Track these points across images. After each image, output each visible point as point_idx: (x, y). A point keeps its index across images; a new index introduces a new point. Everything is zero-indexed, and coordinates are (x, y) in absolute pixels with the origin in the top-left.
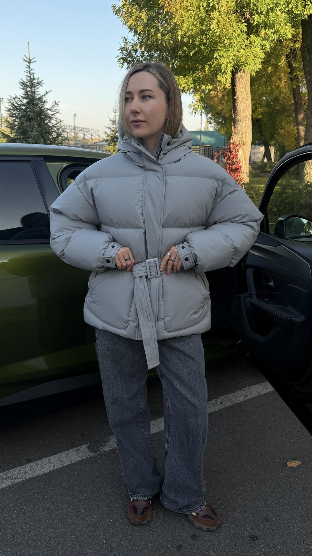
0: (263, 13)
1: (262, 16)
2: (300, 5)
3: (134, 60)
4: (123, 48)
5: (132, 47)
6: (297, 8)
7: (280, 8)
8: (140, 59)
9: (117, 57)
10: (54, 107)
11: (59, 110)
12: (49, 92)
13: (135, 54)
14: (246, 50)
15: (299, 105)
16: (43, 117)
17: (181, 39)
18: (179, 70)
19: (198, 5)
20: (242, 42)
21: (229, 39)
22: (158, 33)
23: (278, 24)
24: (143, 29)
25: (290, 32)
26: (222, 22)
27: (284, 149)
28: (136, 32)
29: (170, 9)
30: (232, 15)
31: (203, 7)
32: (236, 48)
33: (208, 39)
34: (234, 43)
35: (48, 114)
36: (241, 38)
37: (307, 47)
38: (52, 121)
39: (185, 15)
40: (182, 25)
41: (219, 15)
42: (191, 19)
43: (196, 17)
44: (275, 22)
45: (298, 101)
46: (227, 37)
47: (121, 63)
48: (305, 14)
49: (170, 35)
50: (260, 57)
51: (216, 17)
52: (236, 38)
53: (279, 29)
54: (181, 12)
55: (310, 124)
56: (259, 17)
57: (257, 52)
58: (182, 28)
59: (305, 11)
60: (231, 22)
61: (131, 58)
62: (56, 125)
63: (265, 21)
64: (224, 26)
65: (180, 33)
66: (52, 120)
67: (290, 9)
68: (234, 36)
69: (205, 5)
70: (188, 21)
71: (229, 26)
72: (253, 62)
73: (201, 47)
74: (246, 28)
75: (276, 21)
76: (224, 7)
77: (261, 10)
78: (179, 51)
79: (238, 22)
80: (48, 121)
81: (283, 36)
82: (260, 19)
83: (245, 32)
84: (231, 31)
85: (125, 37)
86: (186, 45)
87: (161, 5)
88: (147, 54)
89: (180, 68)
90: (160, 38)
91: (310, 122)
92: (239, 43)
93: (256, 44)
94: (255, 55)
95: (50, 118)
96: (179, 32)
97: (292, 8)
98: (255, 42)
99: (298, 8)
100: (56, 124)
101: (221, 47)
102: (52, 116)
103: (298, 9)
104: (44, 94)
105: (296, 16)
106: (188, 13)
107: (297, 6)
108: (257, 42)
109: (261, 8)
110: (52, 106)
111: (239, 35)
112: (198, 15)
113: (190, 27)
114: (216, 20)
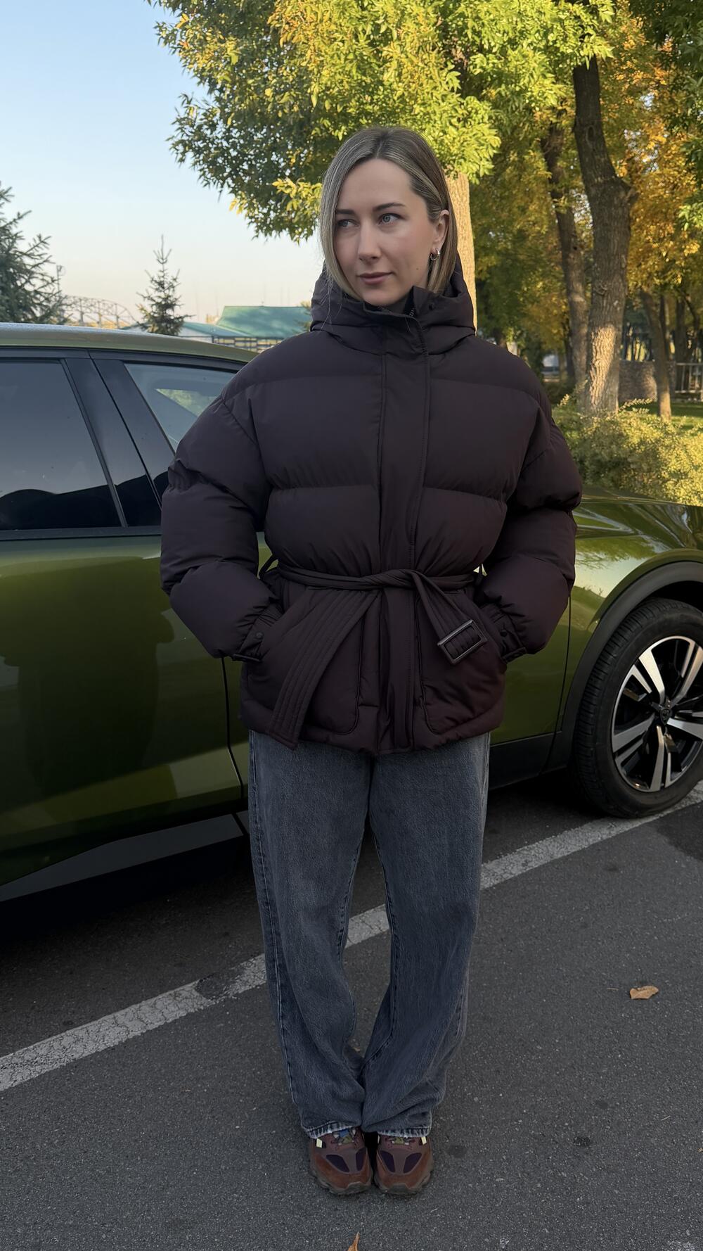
0: (494, 50)
1: (491, 56)
2: (571, 35)
3: (210, 145)
4: (184, 119)
5: (203, 117)
6: (565, 40)
7: (529, 41)
8: (221, 143)
9: (168, 139)
10: (36, 248)
11: (51, 256)
12: (25, 214)
13: (211, 133)
14: (460, 130)
15: (572, 249)
16: (11, 270)
17: (318, 103)
18: (313, 170)
19: (353, 30)
20: (453, 112)
21: (424, 104)
22: (265, 88)
23: (528, 75)
24: (231, 78)
25: (552, 92)
26: (408, 67)
27: (539, 348)
28: (213, 85)
29: (292, 38)
30: (429, 54)
31: (365, 33)
32: (438, 125)
33: (376, 104)
34: (435, 113)
35: (25, 265)
36: (450, 103)
37: (587, 125)
38: (33, 281)
39: (327, 51)
40: (319, 72)
41: (402, 52)
42: (340, 59)
43: (351, 56)
44: (520, 70)
45: (570, 242)
46: (419, 99)
47: (179, 152)
48: (582, 55)
49: (292, 93)
50: (491, 145)
51: (395, 57)
52: (439, 104)
53: (531, 86)
54: (316, 44)
55: (600, 291)
56: (485, 60)
57: (484, 135)
58: (319, 78)
59: (582, 49)
60: (427, 69)
61: (201, 141)
62: (39, 290)
63: (498, 68)
64: (412, 76)
65: (315, 88)
66: (34, 277)
67: (551, 44)
68: (434, 98)
69: (369, 29)
70: (333, 64)
71: (424, 77)
72: (476, 155)
73: (361, 120)
74: (459, 81)
75: (523, 68)
76: (411, 35)
77: (489, 43)
78: (312, 128)
79: (442, 69)
80: (23, 281)
81: (540, 101)
82: (488, 64)
83: (455, 90)
84: (427, 87)
85: (186, 96)
86: (329, 116)
87: (272, 27)
88: (238, 134)
89: (315, 167)
90: (271, 100)
91: (600, 287)
92: (445, 115)
93: (480, 116)
94: (480, 140)
95: (30, 274)
96: (313, 87)
97: (555, 42)
98: (476, 113)
99: (567, 42)
100: (43, 287)
101: (406, 121)
102: (33, 269)
103: (567, 45)
104: (15, 220)
105: (564, 57)
106: (332, 46)
107: (567, 37)
108: (482, 112)
109: (490, 38)
110: (32, 246)
111: (444, 97)
112: (355, 51)
113: (338, 77)
114: (396, 62)
